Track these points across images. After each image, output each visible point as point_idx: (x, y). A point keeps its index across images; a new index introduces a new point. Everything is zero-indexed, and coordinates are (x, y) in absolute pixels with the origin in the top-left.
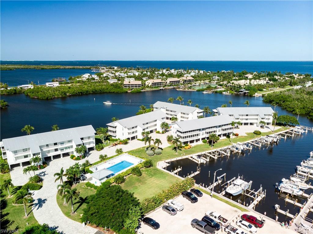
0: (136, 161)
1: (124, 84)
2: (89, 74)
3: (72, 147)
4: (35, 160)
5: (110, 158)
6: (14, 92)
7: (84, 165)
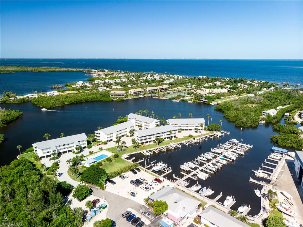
0: (110, 154)
1: (111, 93)
2: (83, 82)
3: (73, 146)
4: (54, 154)
5: (95, 153)
6: (23, 101)
7: (81, 157)
